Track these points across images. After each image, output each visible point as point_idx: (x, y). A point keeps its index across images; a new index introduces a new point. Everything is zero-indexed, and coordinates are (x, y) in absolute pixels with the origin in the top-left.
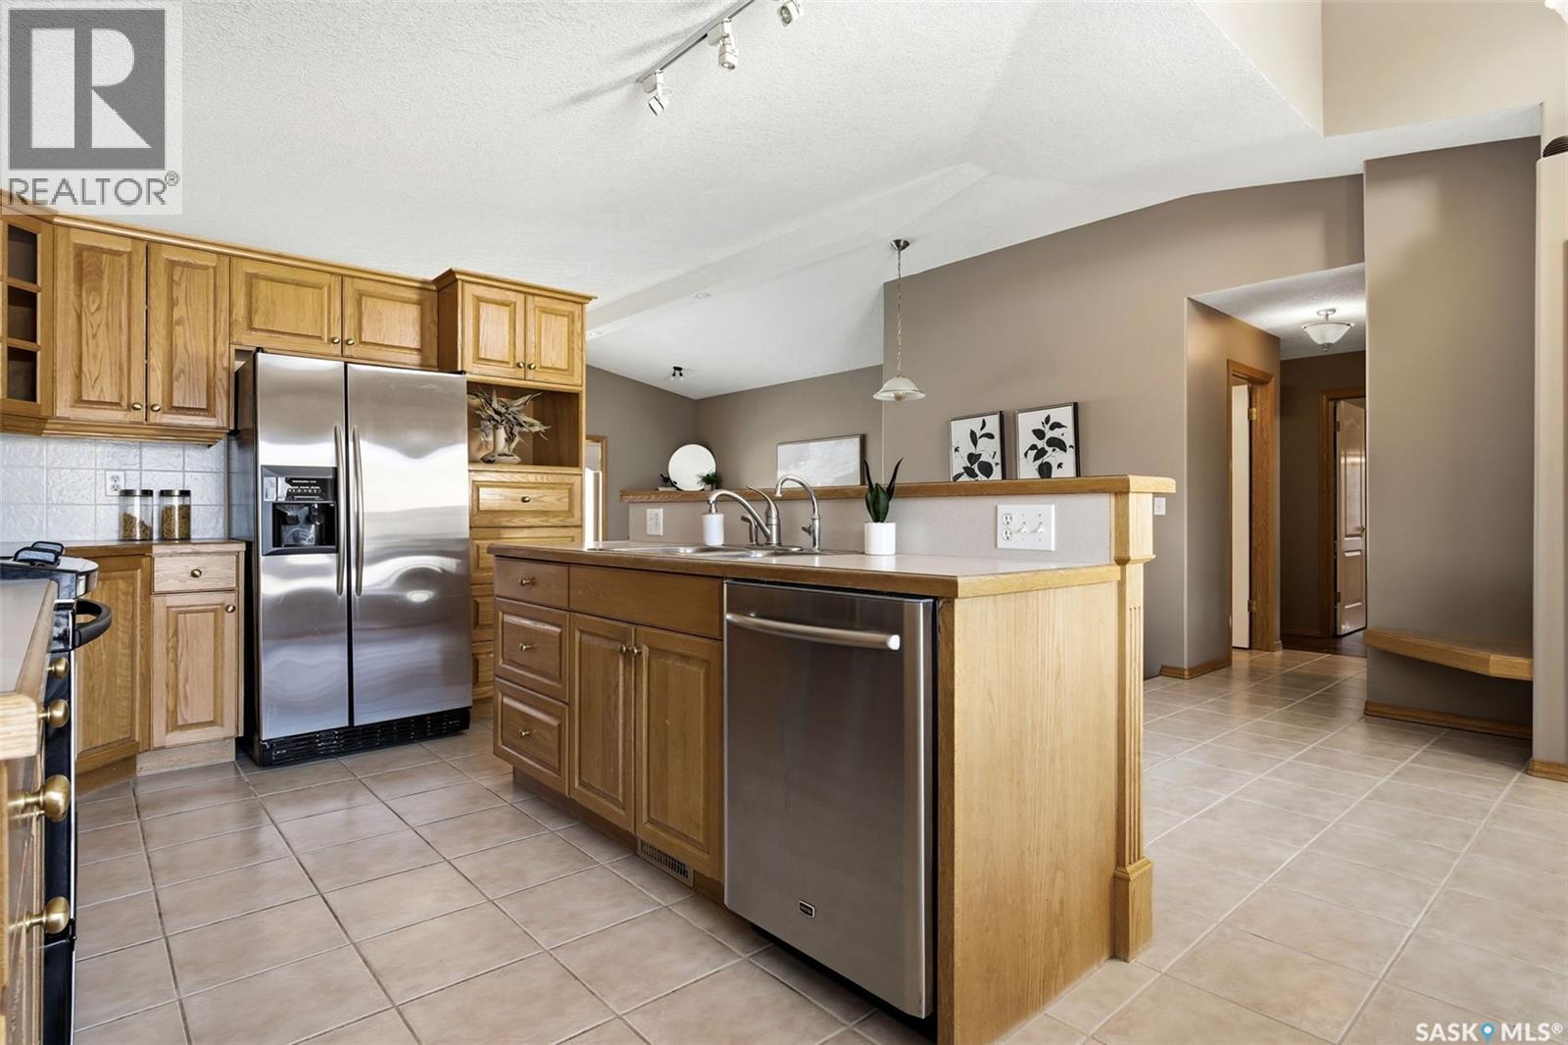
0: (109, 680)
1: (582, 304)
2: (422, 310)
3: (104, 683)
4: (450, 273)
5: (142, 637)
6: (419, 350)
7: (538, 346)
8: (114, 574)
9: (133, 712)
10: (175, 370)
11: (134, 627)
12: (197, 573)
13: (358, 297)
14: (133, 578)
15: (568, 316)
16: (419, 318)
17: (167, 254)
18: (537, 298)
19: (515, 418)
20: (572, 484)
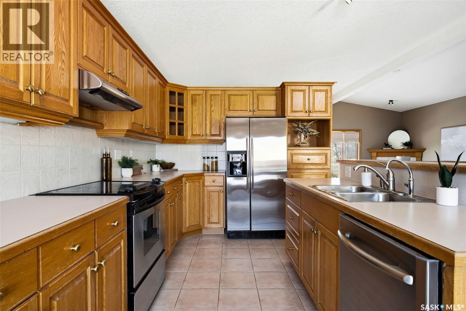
0: (194, 208)
1: (331, 86)
2: (277, 97)
3: (193, 209)
4: (283, 83)
5: (202, 197)
6: (276, 110)
7: (314, 104)
8: (195, 181)
9: (200, 217)
10: (212, 125)
11: (200, 195)
12: (214, 181)
13: (257, 96)
14: (200, 182)
15: (325, 91)
16: (276, 100)
17: (211, 93)
18: (313, 87)
19: (307, 130)
20: (327, 153)
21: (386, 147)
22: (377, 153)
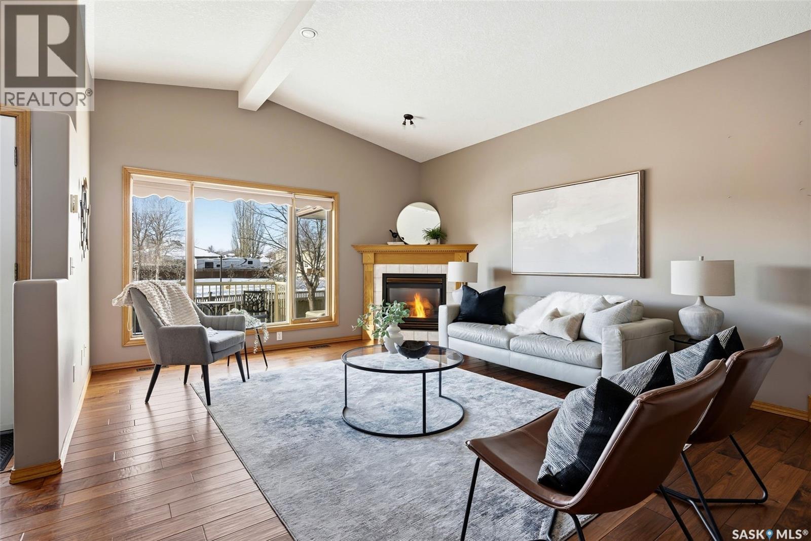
21: (395, 241)
22: (375, 254)
